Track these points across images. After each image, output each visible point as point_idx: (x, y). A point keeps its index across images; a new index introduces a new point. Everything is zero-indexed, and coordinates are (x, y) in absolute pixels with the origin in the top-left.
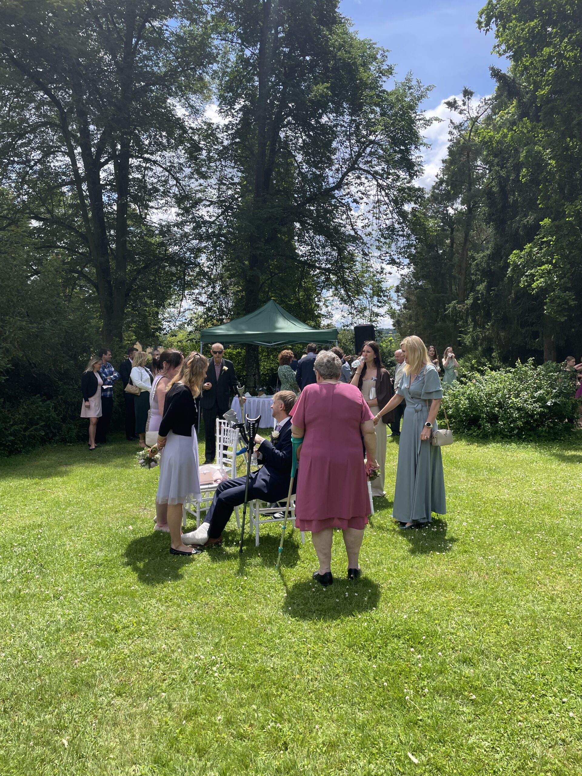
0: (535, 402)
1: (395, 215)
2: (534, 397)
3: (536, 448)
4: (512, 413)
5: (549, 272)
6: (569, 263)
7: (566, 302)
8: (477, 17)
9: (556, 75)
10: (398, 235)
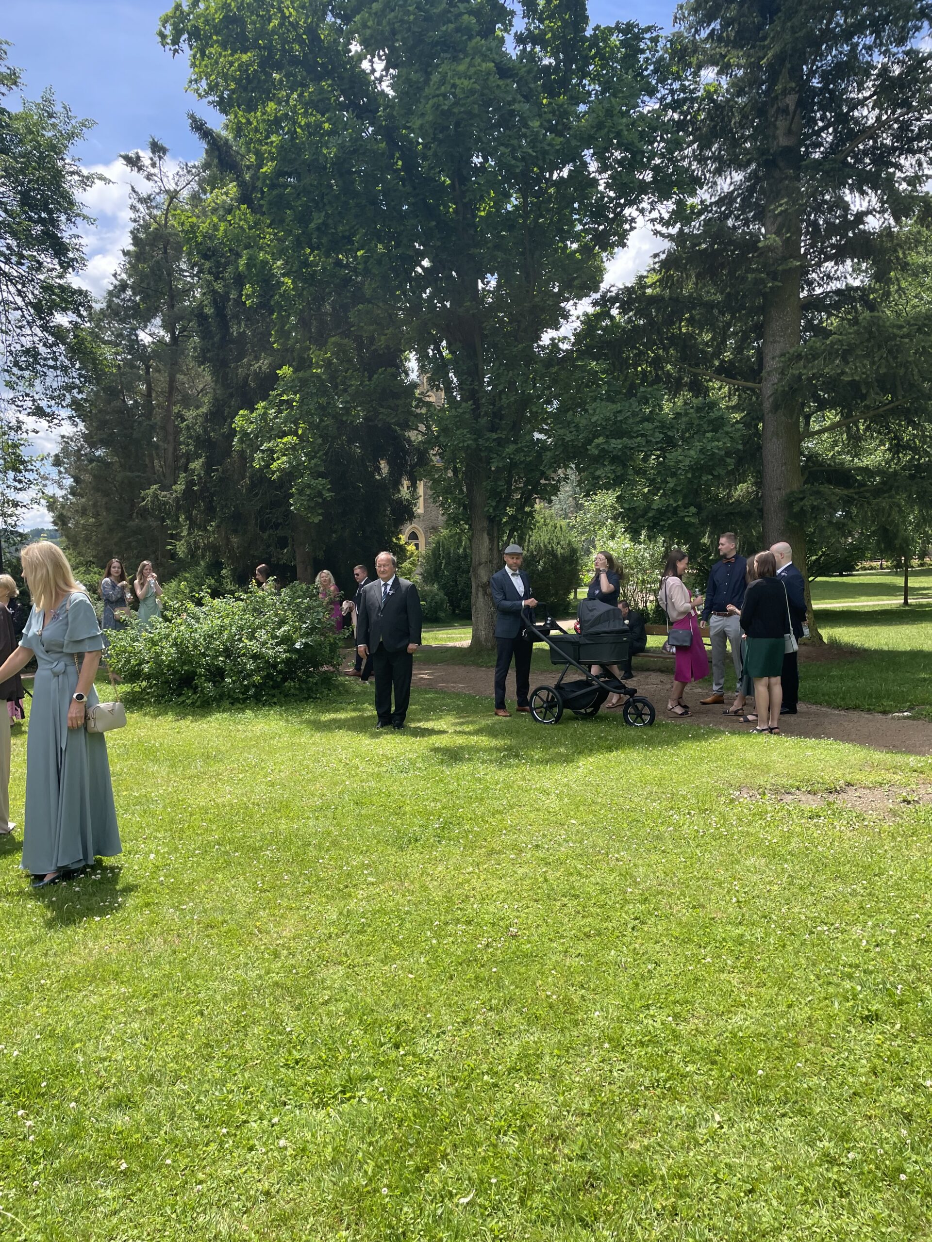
0: (278, 644)
1: (38, 331)
2: (277, 637)
3: (281, 715)
4: (245, 664)
5: (294, 448)
6: (321, 436)
7: (320, 494)
8: (158, 26)
9: (282, 147)
10: (44, 365)
